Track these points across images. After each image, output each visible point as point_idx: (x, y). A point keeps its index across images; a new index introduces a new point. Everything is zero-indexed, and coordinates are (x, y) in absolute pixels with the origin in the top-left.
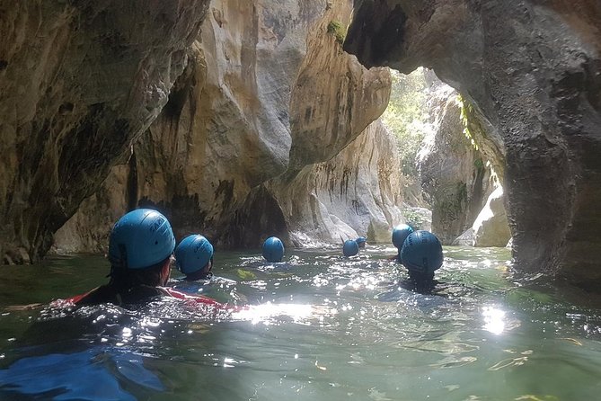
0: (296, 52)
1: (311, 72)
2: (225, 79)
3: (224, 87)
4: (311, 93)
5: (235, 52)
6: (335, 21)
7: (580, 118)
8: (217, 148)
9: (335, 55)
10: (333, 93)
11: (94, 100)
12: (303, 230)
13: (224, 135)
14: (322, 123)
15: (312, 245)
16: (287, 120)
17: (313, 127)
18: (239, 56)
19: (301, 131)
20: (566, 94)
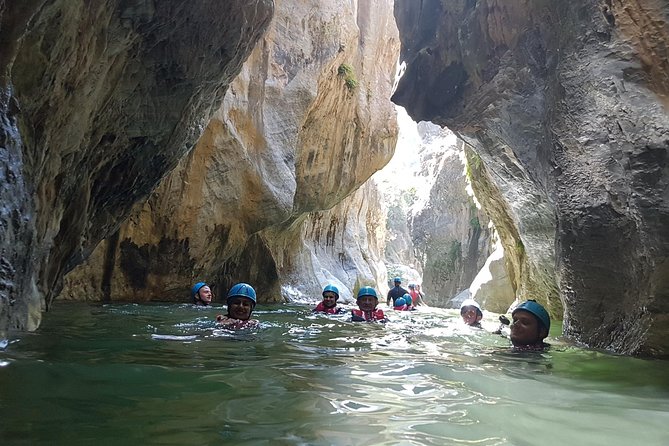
0: (307, 93)
1: (318, 115)
2: (230, 115)
3: (228, 122)
4: (315, 136)
5: (242, 86)
6: (346, 64)
7: (660, 192)
8: (216, 188)
9: (343, 99)
10: (339, 139)
11: (138, 133)
12: (293, 284)
13: (224, 174)
14: (324, 169)
15: (303, 302)
16: (292, 164)
17: (315, 172)
18: (246, 92)
19: (302, 175)
20: (646, 167)
